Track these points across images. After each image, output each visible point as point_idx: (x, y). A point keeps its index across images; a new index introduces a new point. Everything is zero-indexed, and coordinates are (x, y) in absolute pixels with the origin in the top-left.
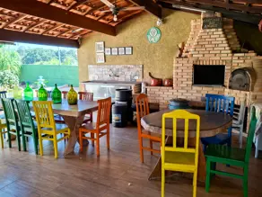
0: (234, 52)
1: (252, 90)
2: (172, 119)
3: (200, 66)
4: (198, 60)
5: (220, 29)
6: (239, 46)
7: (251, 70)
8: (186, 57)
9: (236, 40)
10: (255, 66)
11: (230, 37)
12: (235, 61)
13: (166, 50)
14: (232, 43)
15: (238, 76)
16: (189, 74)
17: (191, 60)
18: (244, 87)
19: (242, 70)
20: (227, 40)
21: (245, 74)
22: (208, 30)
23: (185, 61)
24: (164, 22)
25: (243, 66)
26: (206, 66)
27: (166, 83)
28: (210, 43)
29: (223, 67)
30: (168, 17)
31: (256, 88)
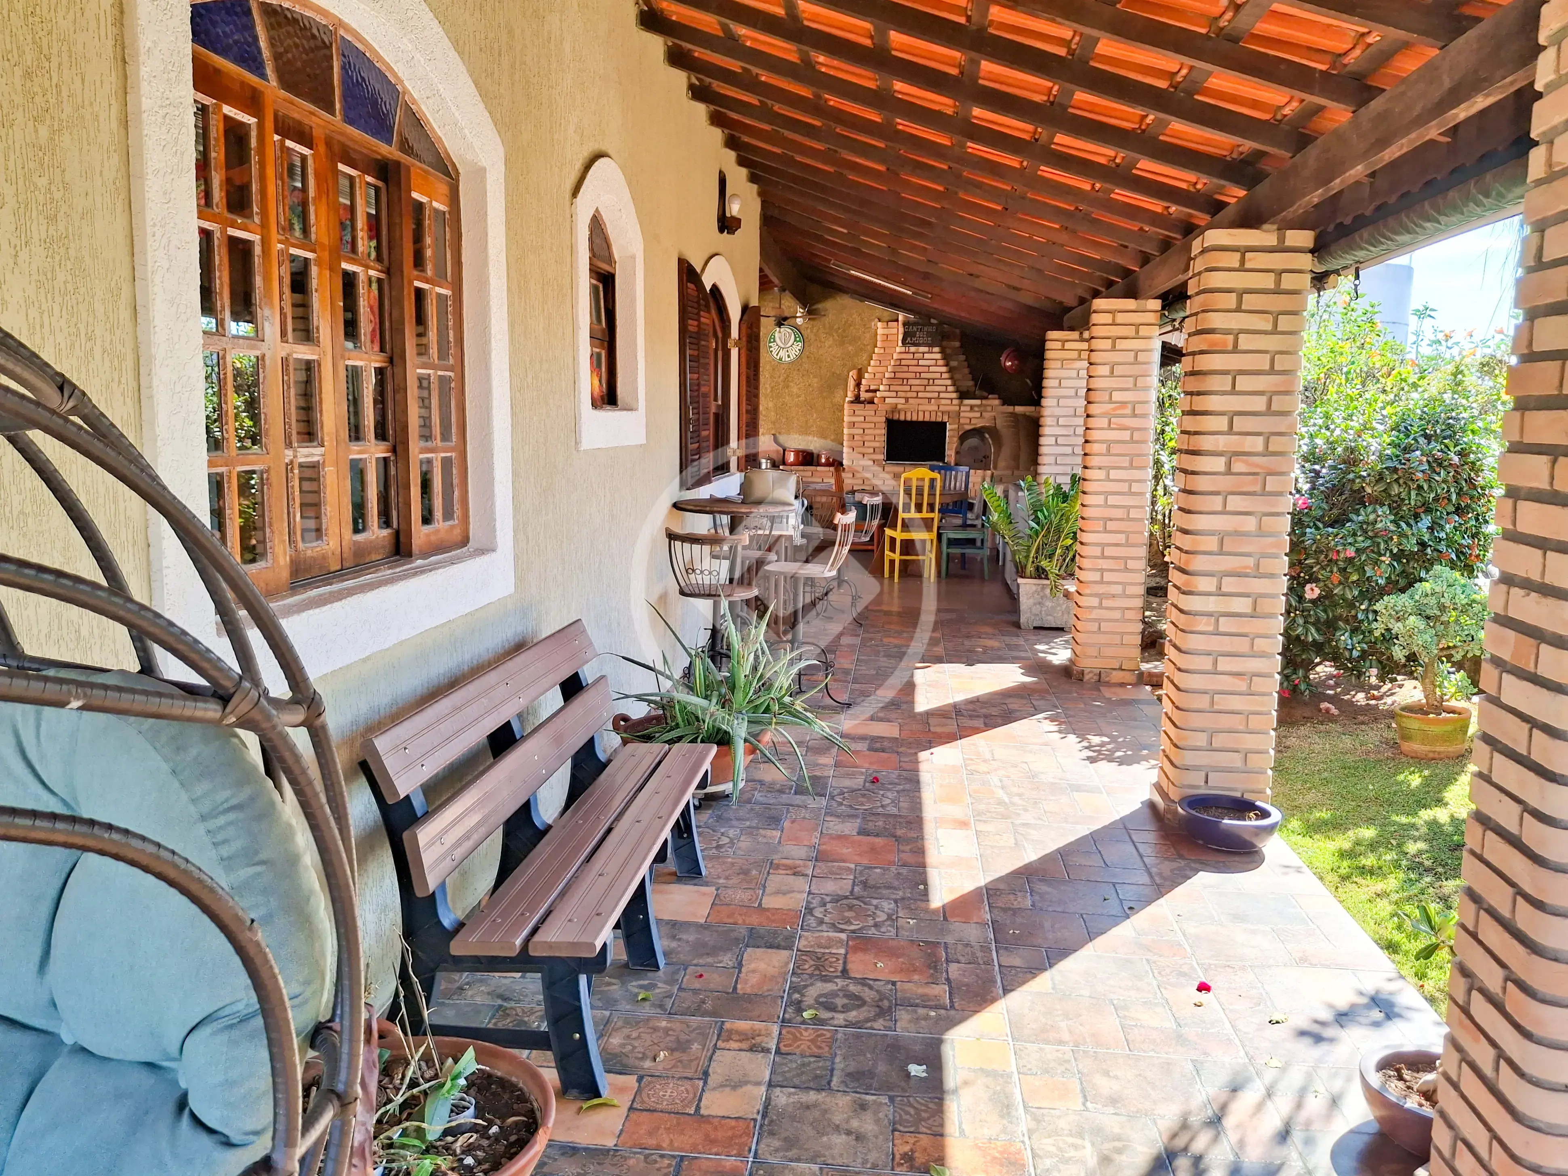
0: (963, 395)
1: (995, 468)
2: (911, 479)
3: (899, 422)
4: (895, 409)
5: (936, 349)
6: (971, 383)
7: (993, 431)
8: (871, 402)
9: (966, 371)
10: (999, 425)
11: (954, 364)
12: (966, 414)
13: (815, 382)
14: (957, 376)
15: (973, 441)
16: (878, 437)
17: (882, 408)
18: (981, 462)
19: (978, 432)
20: (951, 371)
21: (983, 439)
22: (913, 349)
23: (869, 410)
24: (811, 313)
25: (980, 424)
26: (912, 423)
27: (823, 461)
28: (918, 375)
29: (943, 425)
30: (819, 306)
31: (1002, 463)
